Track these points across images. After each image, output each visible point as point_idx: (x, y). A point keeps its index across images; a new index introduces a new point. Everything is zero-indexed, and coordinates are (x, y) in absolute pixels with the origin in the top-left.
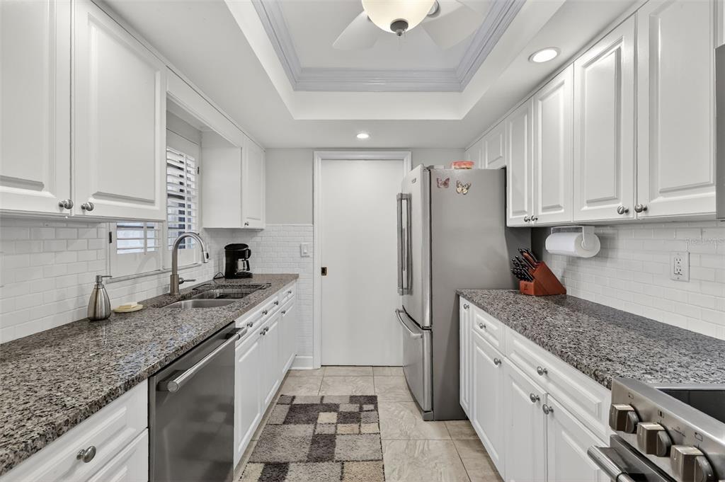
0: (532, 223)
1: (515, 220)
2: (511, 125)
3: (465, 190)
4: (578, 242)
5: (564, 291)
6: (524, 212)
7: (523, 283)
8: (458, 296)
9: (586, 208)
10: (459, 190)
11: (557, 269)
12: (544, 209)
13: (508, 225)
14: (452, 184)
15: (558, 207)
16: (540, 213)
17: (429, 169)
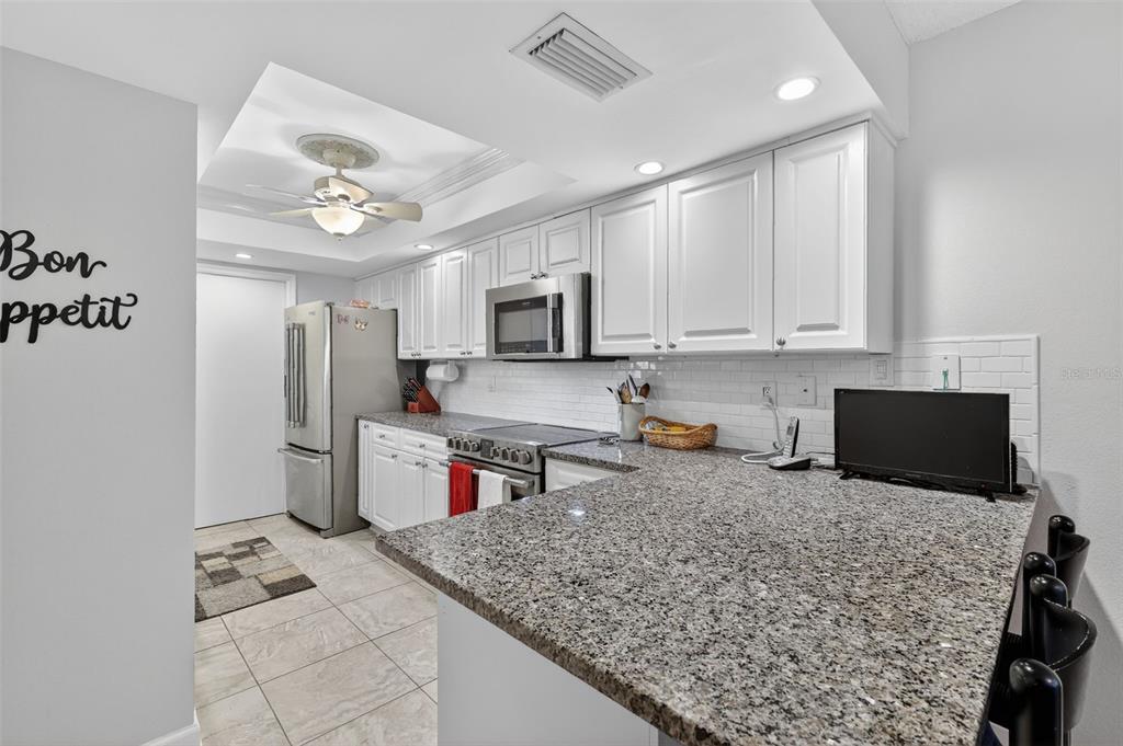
0: (417, 357)
1: (404, 354)
2: (401, 277)
3: (363, 327)
4: (445, 372)
5: (439, 408)
6: (411, 348)
7: (410, 403)
8: (357, 420)
9: (447, 350)
10: (358, 326)
11: (435, 392)
12: (426, 348)
13: (399, 357)
14: (352, 321)
15: (434, 348)
16: (423, 350)
17: (330, 305)
